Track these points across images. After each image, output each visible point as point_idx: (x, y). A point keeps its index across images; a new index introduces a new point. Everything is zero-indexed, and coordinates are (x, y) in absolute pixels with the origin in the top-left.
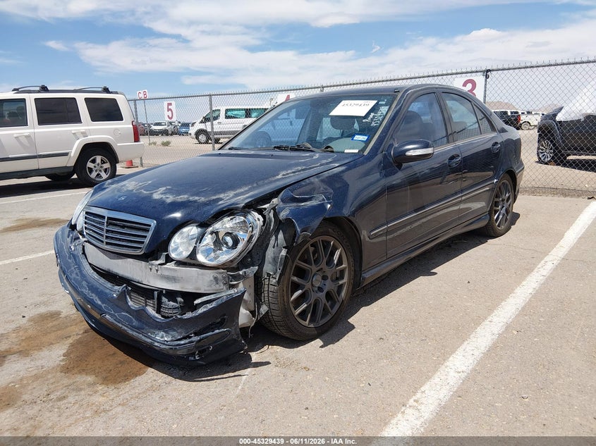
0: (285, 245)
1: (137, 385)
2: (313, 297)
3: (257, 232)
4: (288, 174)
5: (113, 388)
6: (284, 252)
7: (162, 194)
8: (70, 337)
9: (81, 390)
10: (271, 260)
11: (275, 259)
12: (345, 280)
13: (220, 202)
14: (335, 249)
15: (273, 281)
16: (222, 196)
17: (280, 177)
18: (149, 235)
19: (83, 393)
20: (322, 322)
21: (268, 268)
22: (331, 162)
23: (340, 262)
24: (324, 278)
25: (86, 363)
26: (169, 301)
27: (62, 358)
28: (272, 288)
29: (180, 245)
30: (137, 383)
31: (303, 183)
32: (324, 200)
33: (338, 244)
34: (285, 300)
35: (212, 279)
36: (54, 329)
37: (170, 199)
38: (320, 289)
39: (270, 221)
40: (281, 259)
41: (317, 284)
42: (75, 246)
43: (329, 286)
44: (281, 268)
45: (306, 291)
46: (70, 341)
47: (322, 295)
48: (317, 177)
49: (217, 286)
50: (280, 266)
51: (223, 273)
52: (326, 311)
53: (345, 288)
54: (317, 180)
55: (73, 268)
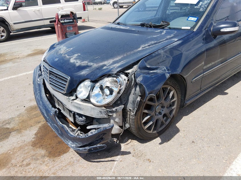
0: (140, 94)
1: (63, 160)
2: (156, 118)
3: (123, 87)
4: (145, 47)
5: (52, 160)
6: (139, 99)
7: (75, 59)
8: (40, 122)
9: (38, 159)
10: (131, 102)
11: (134, 102)
12: (175, 106)
13: (105, 68)
14: (170, 91)
15: (132, 114)
16: (105, 63)
17: (140, 49)
18: (67, 84)
19: (38, 162)
20: (160, 129)
21: (130, 106)
22: (172, 38)
23: (173, 97)
24: (163, 107)
25: (44, 141)
26: (79, 117)
27: (34, 136)
28: (131, 117)
29: (83, 90)
30: (63, 158)
31: (154, 55)
32: (165, 70)
33: (172, 88)
34: (139, 123)
35: (99, 111)
36: (35, 116)
37: (78, 63)
38: (160, 113)
39: (132, 80)
40: (137, 102)
41: (158, 111)
42: (40, 79)
43: (165, 111)
44: (137, 107)
45: (152, 116)
46: (40, 125)
47: (160, 117)
48: (163, 50)
49: (102, 115)
50: (136, 106)
51: (104, 109)
52: (162, 124)
53: (175, 110)
54: (162, 51)
55: (38, 92)
